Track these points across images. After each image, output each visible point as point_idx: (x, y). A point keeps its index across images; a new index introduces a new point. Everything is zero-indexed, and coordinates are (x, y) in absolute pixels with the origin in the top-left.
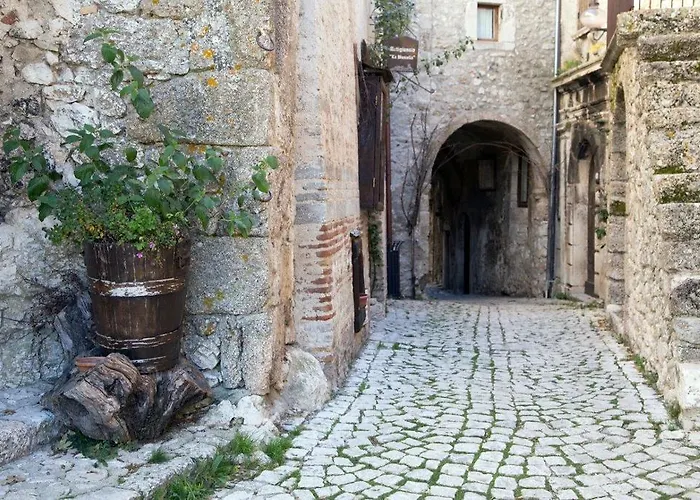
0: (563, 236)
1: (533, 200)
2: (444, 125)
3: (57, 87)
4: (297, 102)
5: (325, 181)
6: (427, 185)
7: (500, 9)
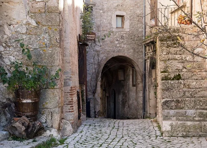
0: (148, 96)
1: (137, 84)
2: (105, 58)
3: (5, 52)
4: (64, 54)
5: (71, 75)
6: (100, 79)
7: (124, 17)
